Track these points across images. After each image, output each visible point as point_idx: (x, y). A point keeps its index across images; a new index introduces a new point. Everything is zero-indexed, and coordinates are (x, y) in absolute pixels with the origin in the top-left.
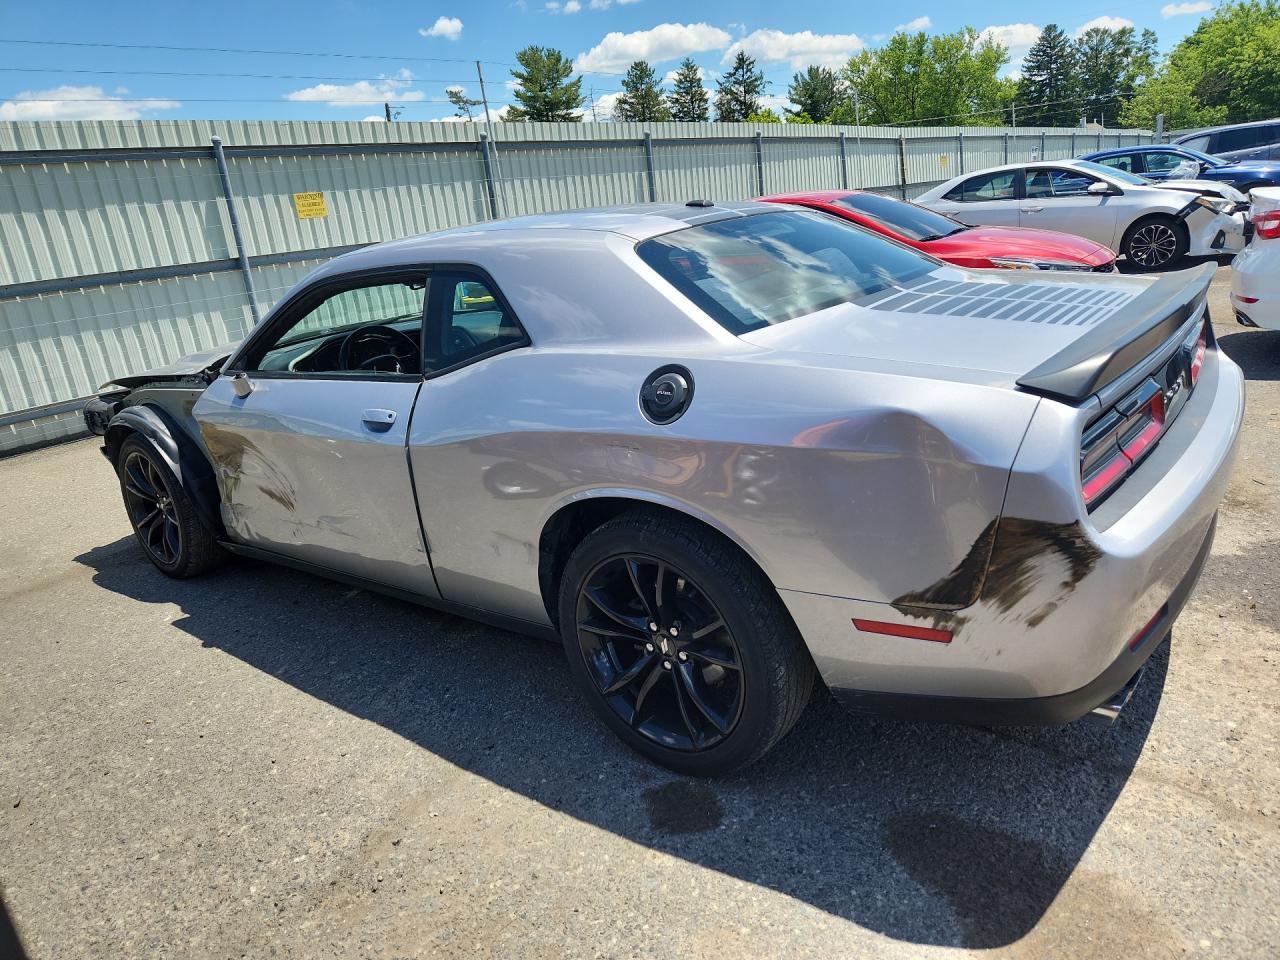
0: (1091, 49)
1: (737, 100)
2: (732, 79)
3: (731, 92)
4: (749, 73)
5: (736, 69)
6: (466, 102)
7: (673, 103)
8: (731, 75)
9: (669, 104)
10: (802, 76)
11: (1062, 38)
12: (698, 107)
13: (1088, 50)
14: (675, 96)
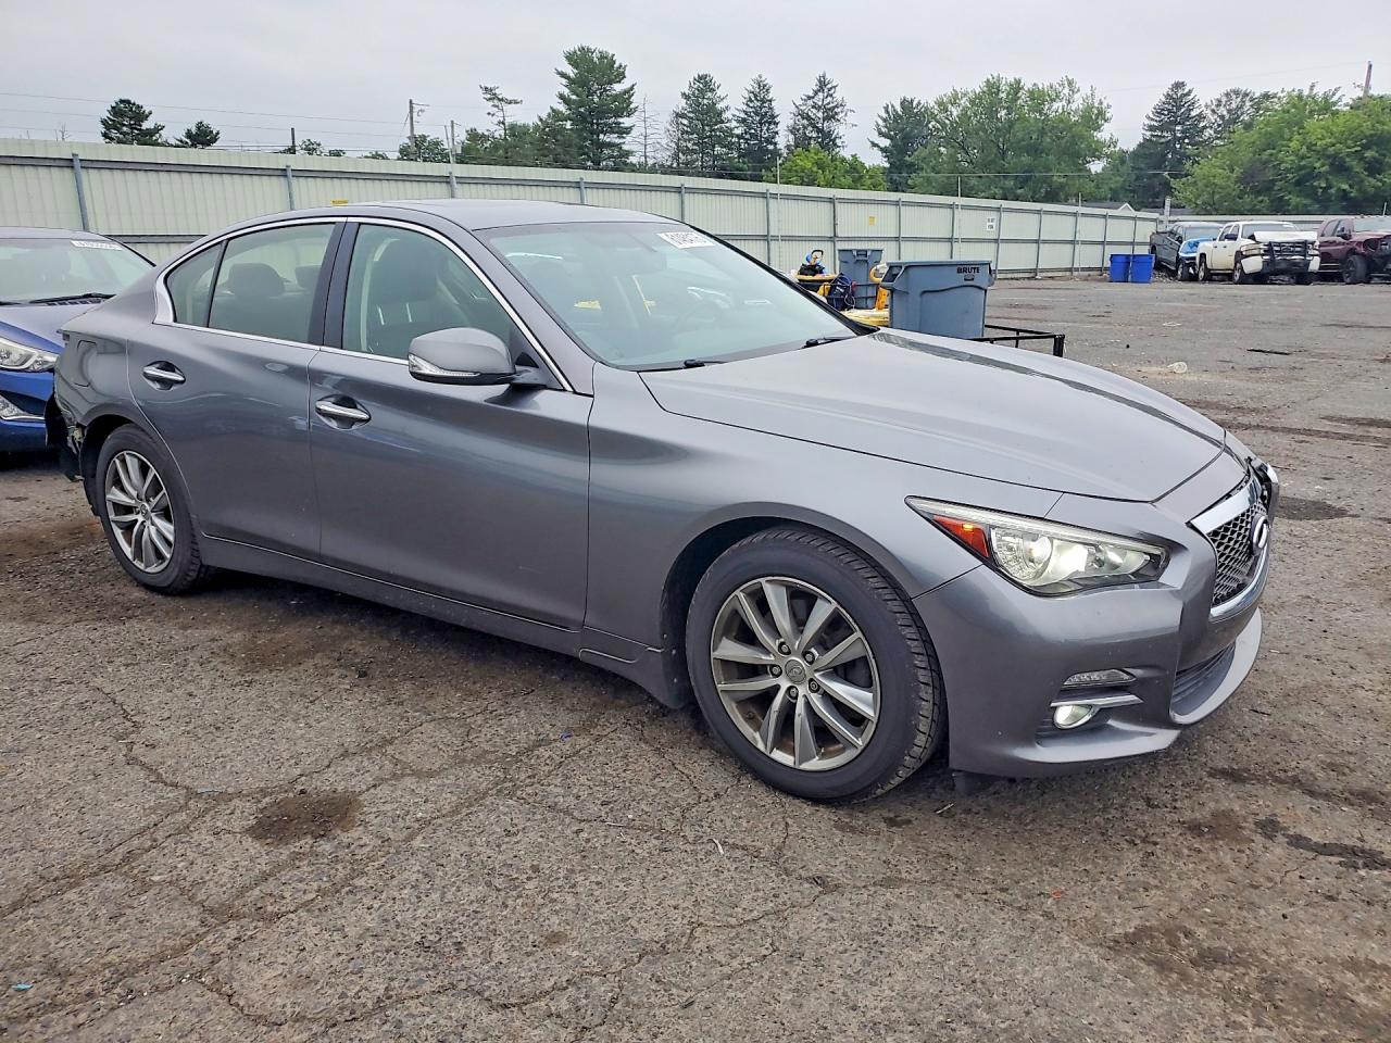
0: (1229, 111)
1: (814, 127)
2: (810, 102)
3: (808, 118)
4: (829, 98)
5: (816, 93)
6: (500, 100)
7: (738, 122)
8: (809, 98)
9: (734, 124)
10: (893, 106)
11: (1190, 98)
12: (767, 130)
13: (1225, 113)
14: (743, 115)
